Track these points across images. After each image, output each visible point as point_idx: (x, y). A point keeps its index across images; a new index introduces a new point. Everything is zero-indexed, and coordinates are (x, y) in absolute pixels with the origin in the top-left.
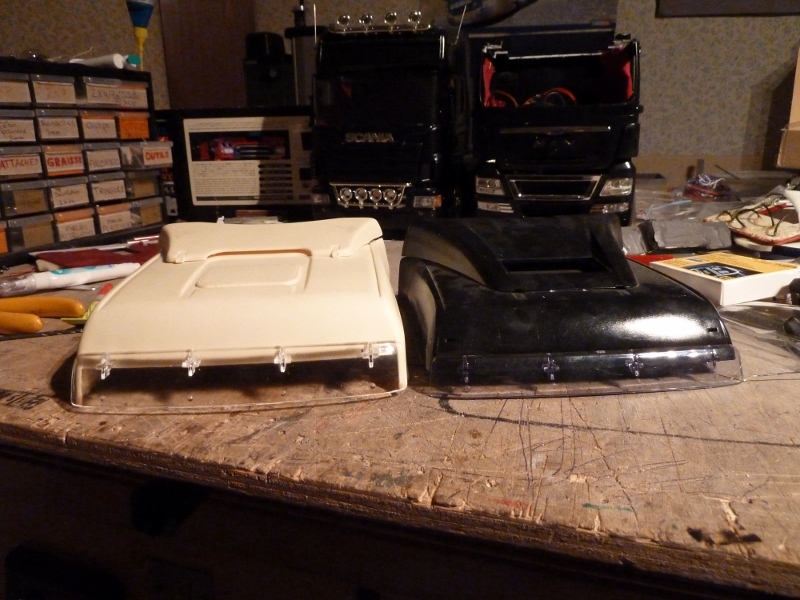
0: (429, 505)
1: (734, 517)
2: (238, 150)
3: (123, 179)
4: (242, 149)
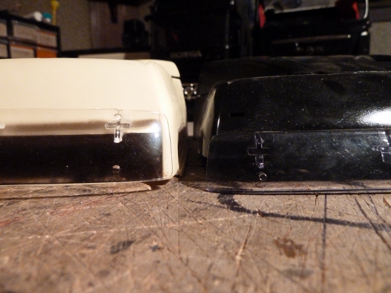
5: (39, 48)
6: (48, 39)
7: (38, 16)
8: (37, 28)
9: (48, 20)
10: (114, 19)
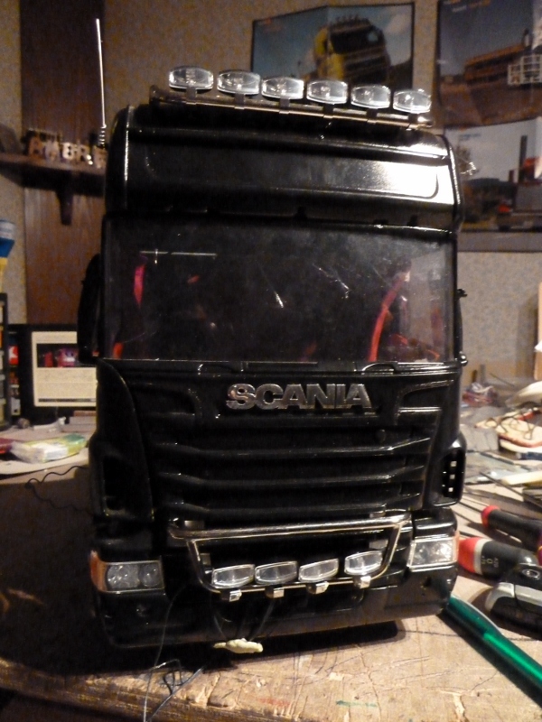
0: (204, 706)
1: (462, 710)
10: (66, 219)
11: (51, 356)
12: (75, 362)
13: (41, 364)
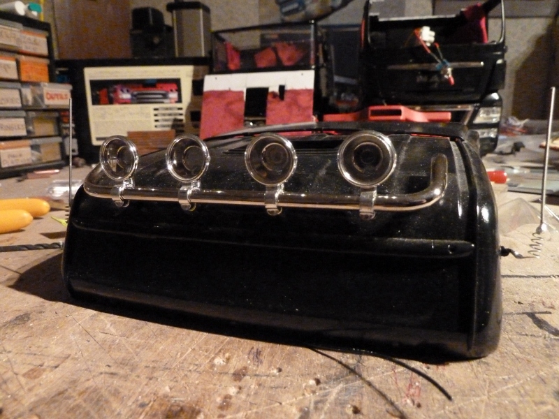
2: (135, 96)
3: (25, 118)
4: (138, 94)
5: (23, 58)
6: (36, 43)
7: (21, 9)
8: (20, 26)
9: (35, 13)
11: (106, 92)
12: (132, 99)
13: (96, 101)
